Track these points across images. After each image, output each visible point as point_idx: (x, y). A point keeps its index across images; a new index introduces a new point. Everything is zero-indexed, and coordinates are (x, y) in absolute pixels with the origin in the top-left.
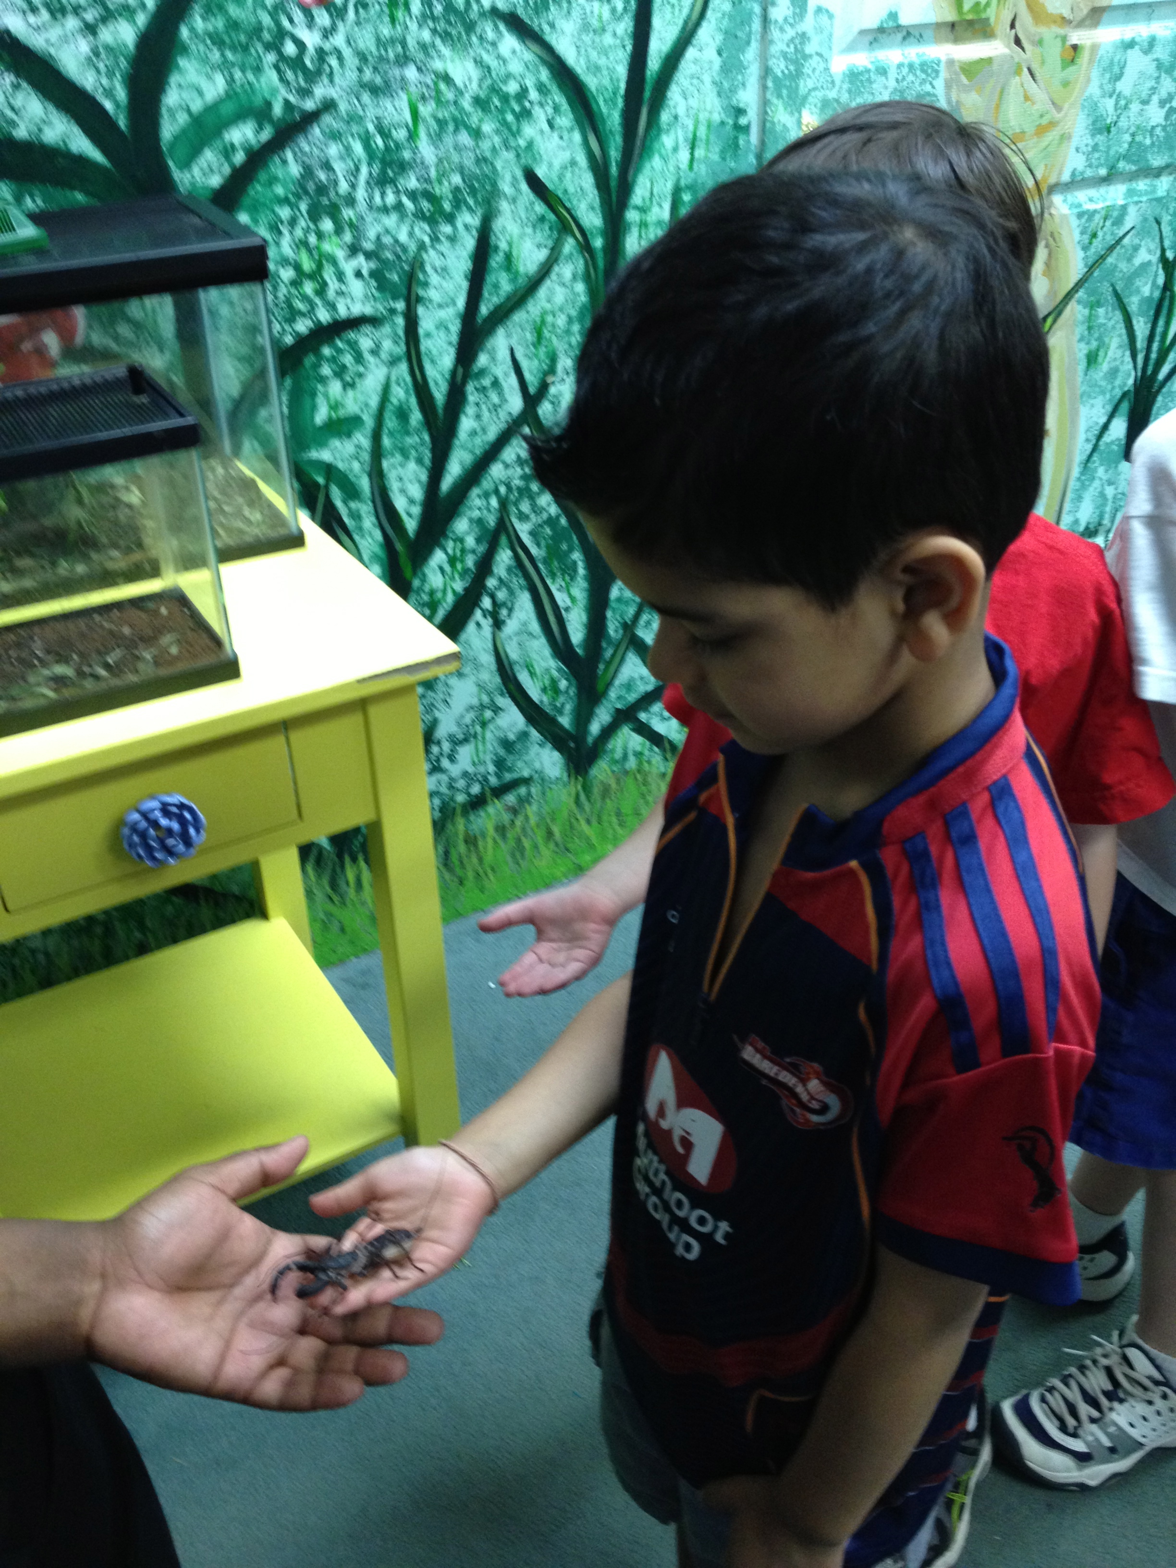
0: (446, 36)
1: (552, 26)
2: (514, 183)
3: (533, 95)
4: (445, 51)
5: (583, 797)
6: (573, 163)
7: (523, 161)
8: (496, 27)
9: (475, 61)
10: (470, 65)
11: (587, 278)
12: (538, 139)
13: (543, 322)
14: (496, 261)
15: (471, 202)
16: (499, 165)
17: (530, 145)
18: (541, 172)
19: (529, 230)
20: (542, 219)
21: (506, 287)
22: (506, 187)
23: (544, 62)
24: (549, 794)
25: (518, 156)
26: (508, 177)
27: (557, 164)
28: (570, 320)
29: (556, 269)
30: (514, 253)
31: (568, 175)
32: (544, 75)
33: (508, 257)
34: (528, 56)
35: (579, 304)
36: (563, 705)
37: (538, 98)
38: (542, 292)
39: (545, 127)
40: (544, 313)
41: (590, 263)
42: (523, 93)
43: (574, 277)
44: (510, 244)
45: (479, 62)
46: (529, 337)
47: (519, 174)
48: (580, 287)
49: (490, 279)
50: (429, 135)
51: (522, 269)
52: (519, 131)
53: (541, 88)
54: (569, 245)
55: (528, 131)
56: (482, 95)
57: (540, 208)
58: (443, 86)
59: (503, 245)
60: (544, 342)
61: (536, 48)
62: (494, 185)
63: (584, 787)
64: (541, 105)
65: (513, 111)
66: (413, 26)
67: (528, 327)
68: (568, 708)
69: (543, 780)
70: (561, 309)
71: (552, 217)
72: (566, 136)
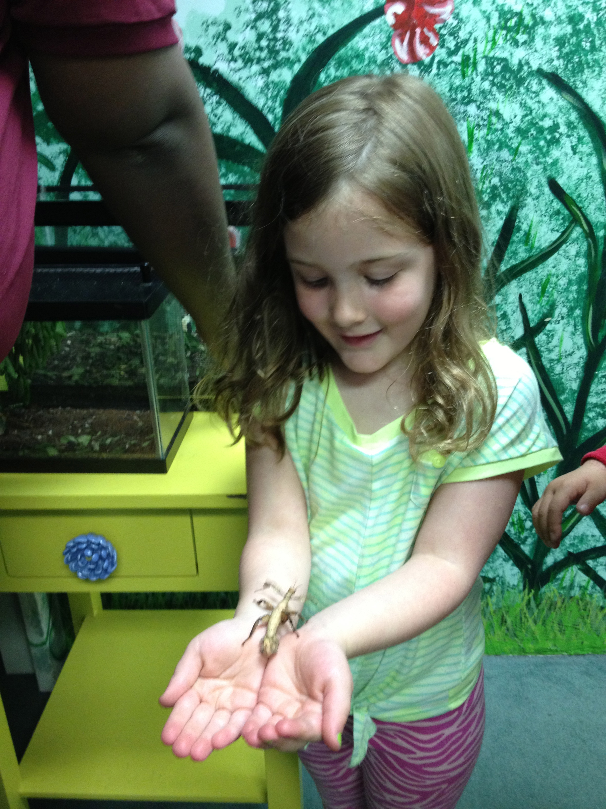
0: (501, 87)
1: (585, 83)
2: (539, 186)
3: (563, 129)
4: (500, 96)
5: (533, 604)
6: (588, 177)
7: (548, 173)
8: (540, 83)
9: (521, 104)
10: (516, 106)
11: (588, 255)
12: (562, 158)
13: (548, 281)
14: (517, 237)
15: (504, 196)
16: (529, 174)
17: (555, 163)
18: (561, 181)
19: (546, 219)
20: (558, 213)
21: (522, 255)
22: (532, 189)
23: (574, 107)
24: (506, 594)
25: (545, 169)
26: (535, 183)
27: (575, 177)
28: (570, 282)
29: (564, 246)
30: (533, 232)
31: (583, 185)
32: (574, 116)
33: (527, 235)
34: (562, 103)
35: (579, 272)
36: (526, 538)
37: (566, 131)
38: (551, 261)
39: (570, 152)
40: (549, 275)
41: (592, 245)
42: (555, 127)
43: (578, 254)
44: (530, 227)
45: (523, 105)
46: (535, 289)
47: (544, 181)
48: (582, 261)
49: (511, 248)
50: (479, 150)
51: (536, 245)
52: (548, 152)
53: (570, 125)
54: (577, 232)
55: (555, 153)
56: (523, 126)
57: (557, 205)
58: (494, 120)
59: (525, 227)
60: (547, 295)
61: (570, 98)
62: (524, 187)
63: (535, 597)
64: (569, 136)
65: (545, 139)
66: (478, 79)
67: (536, 283)
68: (530, 541)
69: (503, 583)
70: (564, 275)
71: (566, 212)
72: (585, 159)
